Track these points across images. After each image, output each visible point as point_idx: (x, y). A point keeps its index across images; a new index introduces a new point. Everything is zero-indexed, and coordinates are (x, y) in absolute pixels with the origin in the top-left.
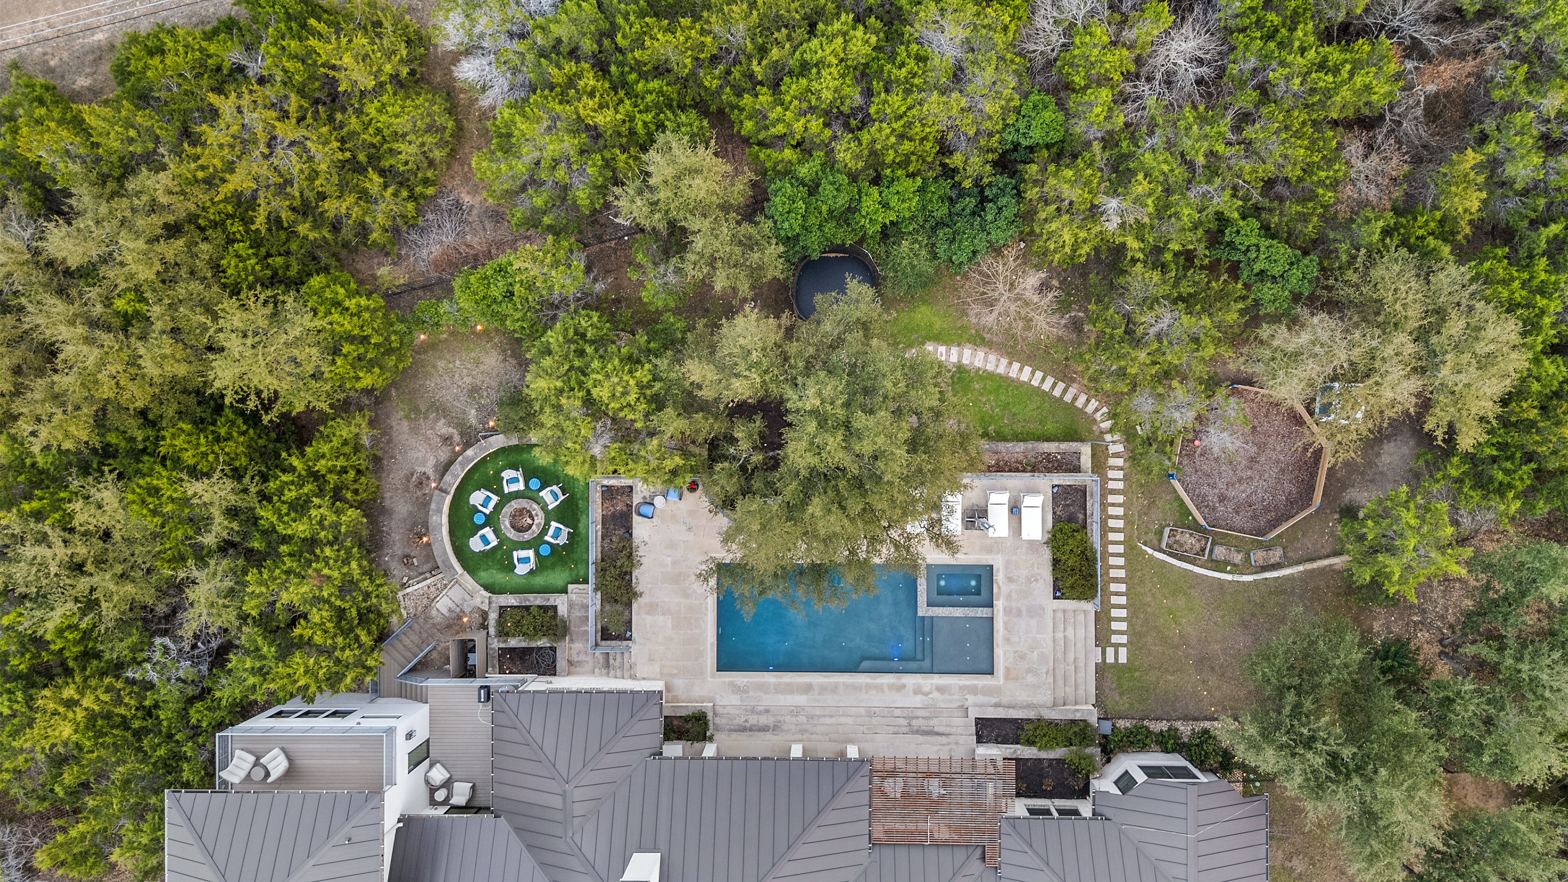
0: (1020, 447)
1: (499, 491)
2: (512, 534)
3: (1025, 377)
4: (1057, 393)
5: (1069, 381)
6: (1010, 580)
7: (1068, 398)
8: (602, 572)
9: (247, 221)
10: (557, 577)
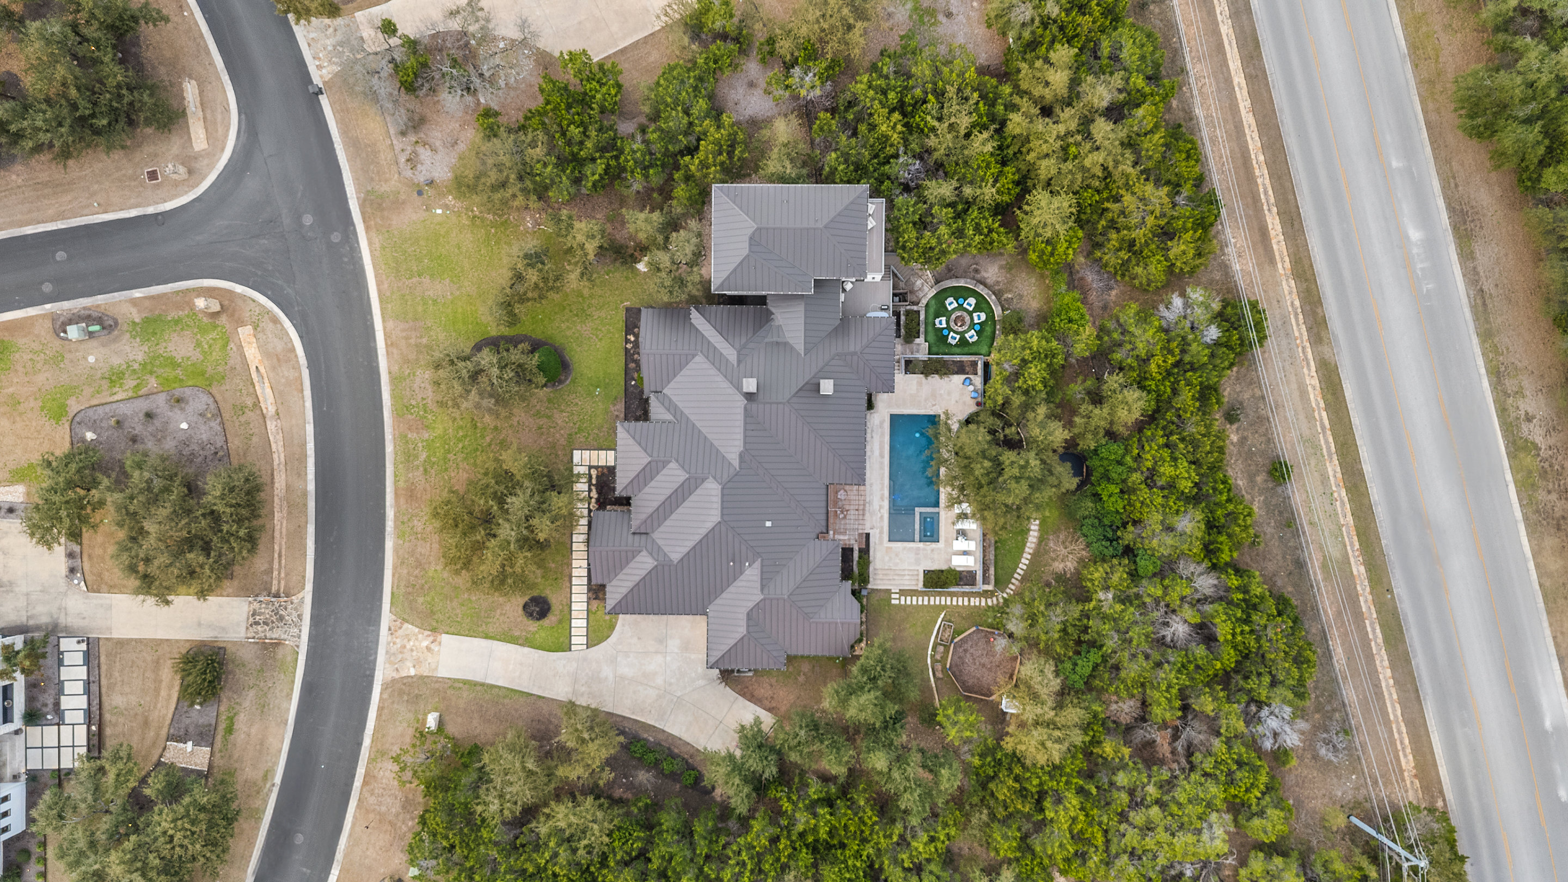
0: (992, 557)
1: (975, 310)
2: (953, 317)
3: (1023, 560)
4: (1016, 576)
5: (1021, 581)
6: (932, 550)
7: (1013, 581)
8: (938, 361)
9: (1108, 200)
10: (932, 337)
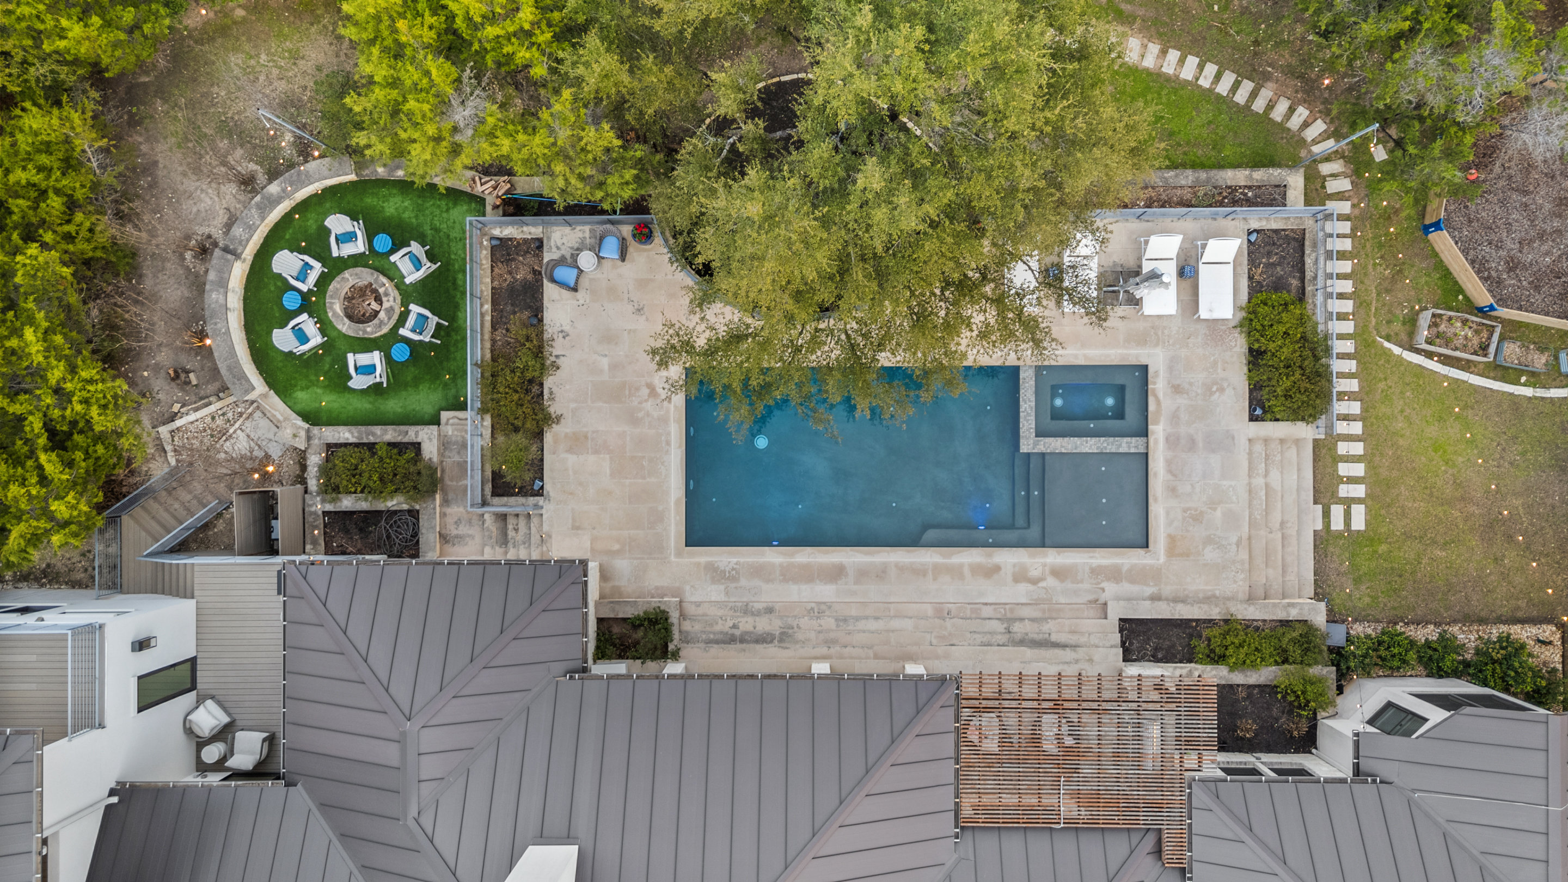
1: (322, 254)
2: (345, 326)
4: (1241, 97)
5: (1260, 79)
6: (1177, 389)
7: (1259, 105)
10: (423, 399)
